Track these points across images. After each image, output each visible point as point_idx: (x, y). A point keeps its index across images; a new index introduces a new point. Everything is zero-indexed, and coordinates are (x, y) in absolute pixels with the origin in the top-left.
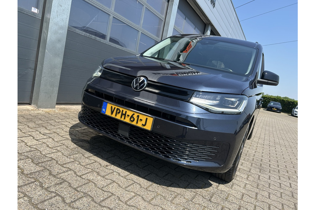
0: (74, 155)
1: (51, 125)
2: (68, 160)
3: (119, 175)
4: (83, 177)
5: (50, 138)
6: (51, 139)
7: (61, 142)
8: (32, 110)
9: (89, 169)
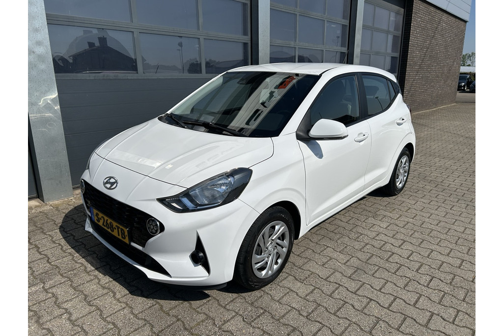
3: (69, 318)
8: (36, 207)
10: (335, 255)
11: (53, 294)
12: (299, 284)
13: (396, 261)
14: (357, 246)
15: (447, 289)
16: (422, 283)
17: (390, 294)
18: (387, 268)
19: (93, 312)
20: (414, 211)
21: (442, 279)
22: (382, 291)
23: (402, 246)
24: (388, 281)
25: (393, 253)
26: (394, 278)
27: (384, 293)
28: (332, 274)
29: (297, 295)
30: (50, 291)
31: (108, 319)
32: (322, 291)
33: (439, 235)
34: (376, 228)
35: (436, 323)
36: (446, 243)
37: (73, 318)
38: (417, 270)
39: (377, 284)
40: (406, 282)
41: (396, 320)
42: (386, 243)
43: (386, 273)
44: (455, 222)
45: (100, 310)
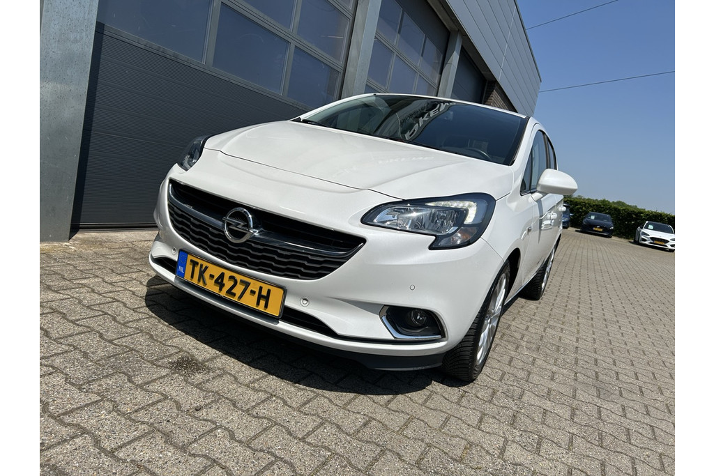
0: (103, 382)
2: (81, 398)
3: (232, 436)
4: (121, 455)
7: (70, 340)
9: (143, 423)
11: (166, 397)
12: (548, 402)
13: (629, 381)
14: (568, 359)
18: (629, 389)
19: (270, 427)
23: (617, 365)
24: (645, 404)
25: (617, 372)
29: (560, 416)
30: (151, 388)
31: (311, 441)
32: (585, 413)
33: (641, 356)
34: (567, 341)
37: (240, 435)
39: (639, 407)
42: (596, 359)
43: (634, 395)
45: (282, 426)
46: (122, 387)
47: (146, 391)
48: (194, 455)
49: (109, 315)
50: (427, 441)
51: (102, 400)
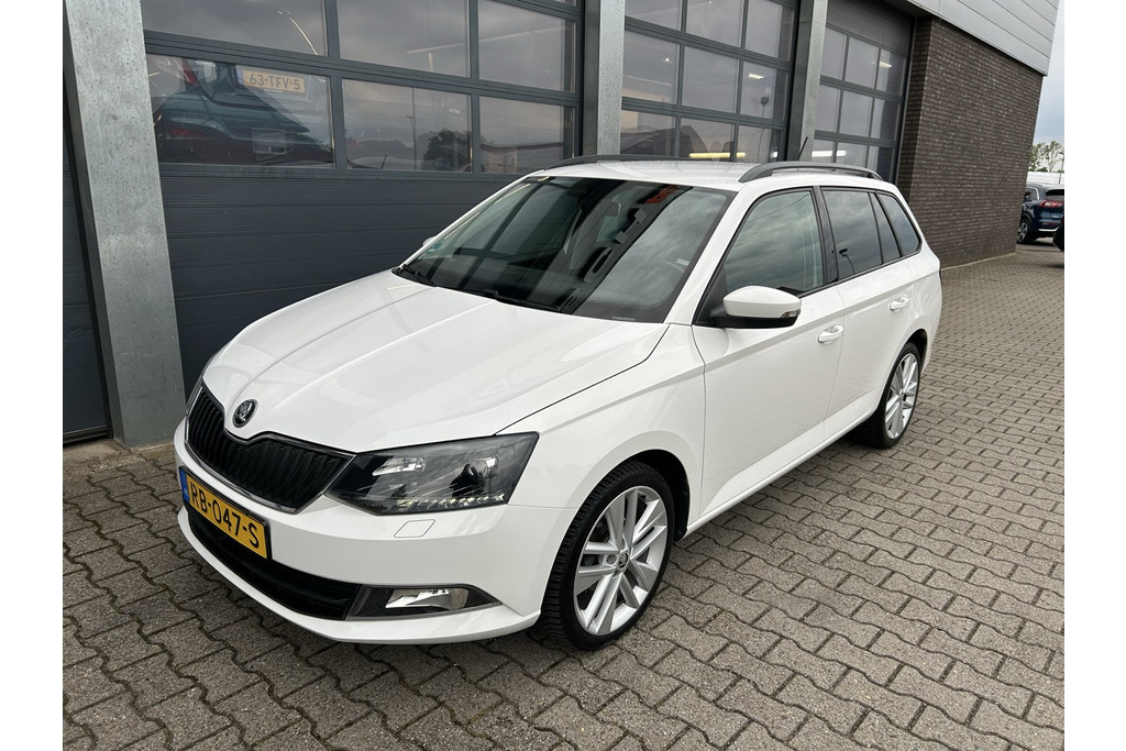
0: (110, 635)
1: (126, 512)
3: (203, 696)
4: (77, 718)
5: (86, 567)
6: (85, 573)
7: (107, 583)
8: (109, 457)
9: (118, 682)
10: (770, 573)
11: (162, 645)
12: (695, 633)
13: (900, 588)
14: (817, 554)
15: (1010, 647)
16: (956, 636)
17: (890, 657)
18: (882, 603)
19: (254, 684)
20: (933, 483)
21: (998, 627)
22: (872, 649)
23: (912, 557)
24: (884, 630)
25: (893, 572)
26: (896, 625)
27: (877, 655)
28: (764, 613)
29: (692, 656)
30: (155, 638)
31: (289, 701)
32: (745, 649)
33: (990, 536)
34: (854, 518)
35: (988, 717)
36: (1005, 553)
37: (211, 697)
38: (945, 609)
39: (862, 636)
40: (922, 633)
41: (905, 711)
42: (877, 549)
43: (881, 613)
44: (1021, 508)
45: (268, 681)
46: (126, 638)
47: (149, 643)
48: (149, 719)
49: (172, 542)
50: (442, 699)
51: (97, 656)
